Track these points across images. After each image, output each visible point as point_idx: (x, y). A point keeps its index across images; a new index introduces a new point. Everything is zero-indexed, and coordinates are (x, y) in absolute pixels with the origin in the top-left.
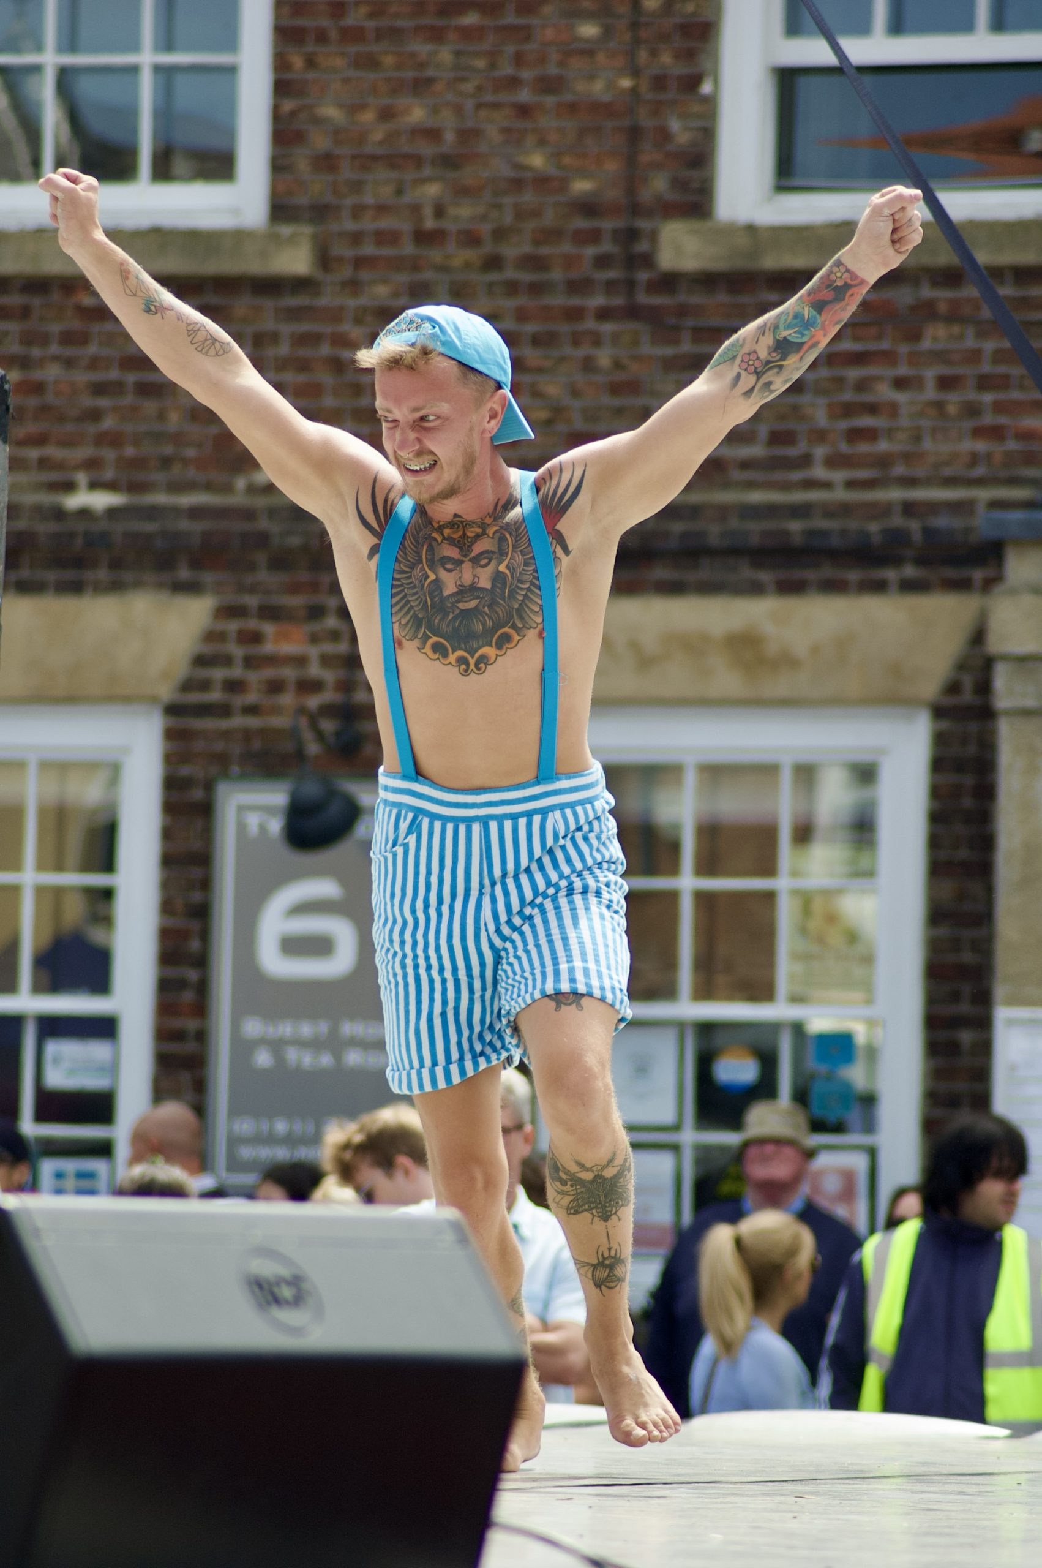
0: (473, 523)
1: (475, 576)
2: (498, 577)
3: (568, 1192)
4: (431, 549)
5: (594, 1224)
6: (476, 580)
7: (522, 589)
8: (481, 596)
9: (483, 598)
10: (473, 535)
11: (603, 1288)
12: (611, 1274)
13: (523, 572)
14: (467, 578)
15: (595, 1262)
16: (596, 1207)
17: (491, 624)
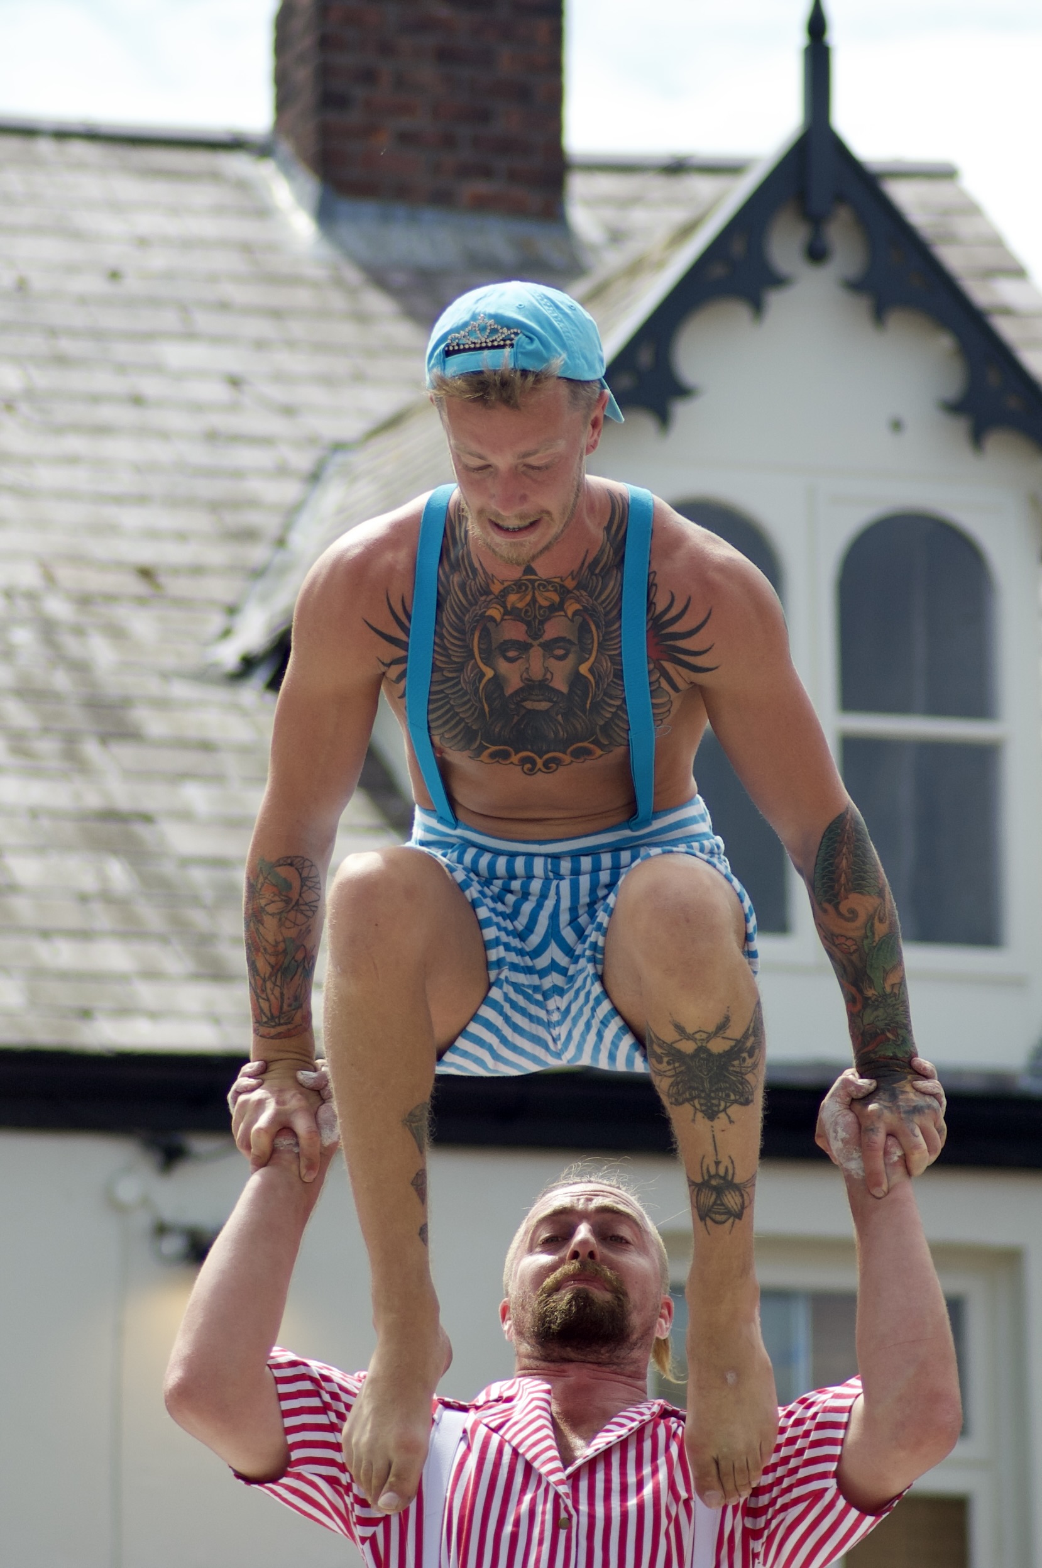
0: (549, 583)
1: (547, 669)
2: (576, 679)
3: (665, 1072)
4: (486, 634)
5: (696, 1122)
6: (549, 676)
7: (610, 705)
8: (555, 700)
9: (555, 703)
10: (545, 603)
11: (708, 1219)
12: (719, 1202)
13: (612, 684)
14: (537, 672)
15: (699, 1180)
16: (698, 1097)
17: (566, 735)
